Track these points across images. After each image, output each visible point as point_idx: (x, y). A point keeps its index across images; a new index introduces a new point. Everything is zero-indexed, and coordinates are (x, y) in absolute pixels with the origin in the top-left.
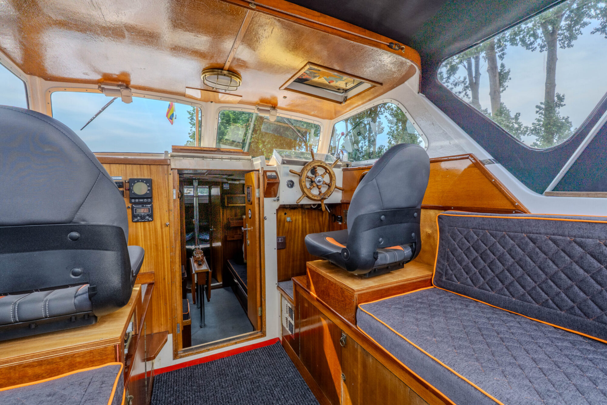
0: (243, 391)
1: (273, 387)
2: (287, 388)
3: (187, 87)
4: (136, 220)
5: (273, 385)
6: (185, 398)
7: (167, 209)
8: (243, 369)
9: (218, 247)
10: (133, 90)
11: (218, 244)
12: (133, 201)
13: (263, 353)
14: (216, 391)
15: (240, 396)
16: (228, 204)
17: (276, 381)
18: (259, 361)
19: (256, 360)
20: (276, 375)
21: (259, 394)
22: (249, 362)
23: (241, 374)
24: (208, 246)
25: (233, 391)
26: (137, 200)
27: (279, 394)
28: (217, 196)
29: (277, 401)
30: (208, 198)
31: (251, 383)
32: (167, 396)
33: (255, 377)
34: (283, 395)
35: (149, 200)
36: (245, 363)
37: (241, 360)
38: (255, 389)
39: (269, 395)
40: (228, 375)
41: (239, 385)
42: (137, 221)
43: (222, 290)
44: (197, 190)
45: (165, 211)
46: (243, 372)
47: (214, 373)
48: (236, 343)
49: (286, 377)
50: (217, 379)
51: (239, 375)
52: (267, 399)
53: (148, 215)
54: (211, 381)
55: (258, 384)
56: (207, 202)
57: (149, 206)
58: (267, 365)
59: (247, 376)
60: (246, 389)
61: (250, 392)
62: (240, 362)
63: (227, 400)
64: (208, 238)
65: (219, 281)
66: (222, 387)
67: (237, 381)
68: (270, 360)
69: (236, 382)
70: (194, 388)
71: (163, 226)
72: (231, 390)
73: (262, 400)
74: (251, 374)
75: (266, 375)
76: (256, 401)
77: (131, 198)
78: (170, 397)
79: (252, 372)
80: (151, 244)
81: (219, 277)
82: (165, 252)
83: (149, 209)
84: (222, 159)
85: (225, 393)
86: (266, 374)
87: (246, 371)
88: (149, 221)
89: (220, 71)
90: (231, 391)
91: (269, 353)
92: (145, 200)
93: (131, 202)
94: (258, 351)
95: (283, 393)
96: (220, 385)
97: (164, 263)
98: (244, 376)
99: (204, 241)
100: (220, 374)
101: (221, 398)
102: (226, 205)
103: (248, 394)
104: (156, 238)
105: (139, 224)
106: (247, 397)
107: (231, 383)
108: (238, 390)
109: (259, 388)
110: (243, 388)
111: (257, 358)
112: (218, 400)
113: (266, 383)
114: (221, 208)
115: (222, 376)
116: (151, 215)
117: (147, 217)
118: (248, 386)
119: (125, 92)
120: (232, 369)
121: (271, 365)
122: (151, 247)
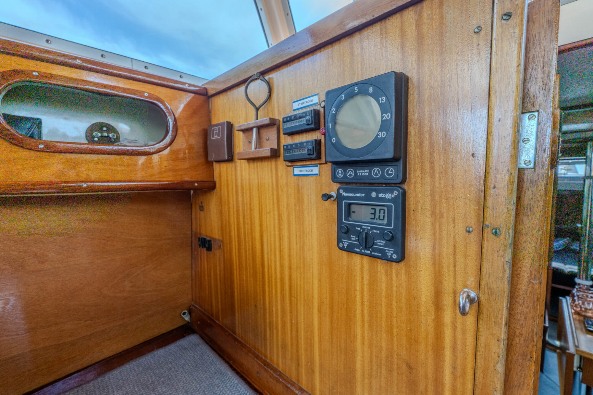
4: (347, 242)
7: (473, 222)
35: (391, 171)
45: (460, 230)
57: (388, 196)
83: (390, 208)
92: (376, 172)
93: (336, 180)
117: (381, 243)
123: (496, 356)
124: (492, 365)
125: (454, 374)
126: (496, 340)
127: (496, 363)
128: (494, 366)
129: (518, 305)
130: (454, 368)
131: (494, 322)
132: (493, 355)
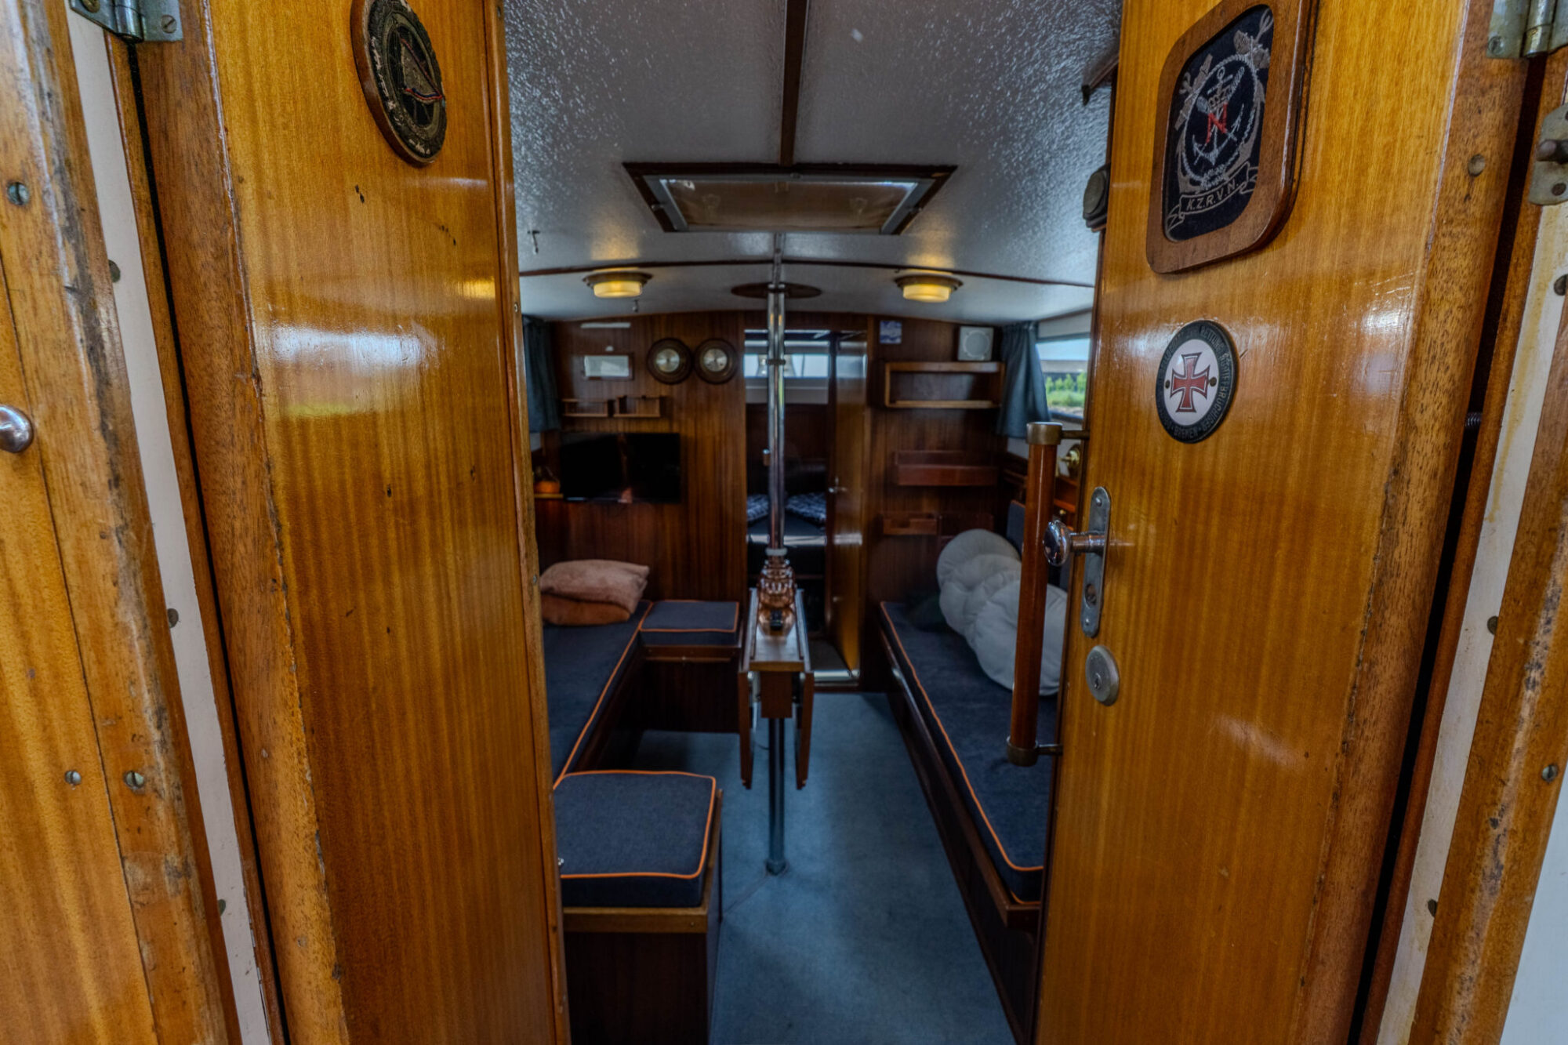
9: (851, 547)
11: (853, 538)
16: (892, 401)
24: (821, 541)
28: (858, 381)
30: (826, 388)
43: (855, 700)
56: (824, 400)
64: (823, 516)
65: (850, 664)
81: (851, 650)
99: (809, 524)
102: (887, 402)
114: (867, 414)
123: (109, 584)
124: (106, 616)
125: (35, 692)
126: (97, 536)
127: (113, 604)
128: (113, 616)
129: (224, 451)
130: (32, 674)
131: (82, 484)
132: (101, 585)
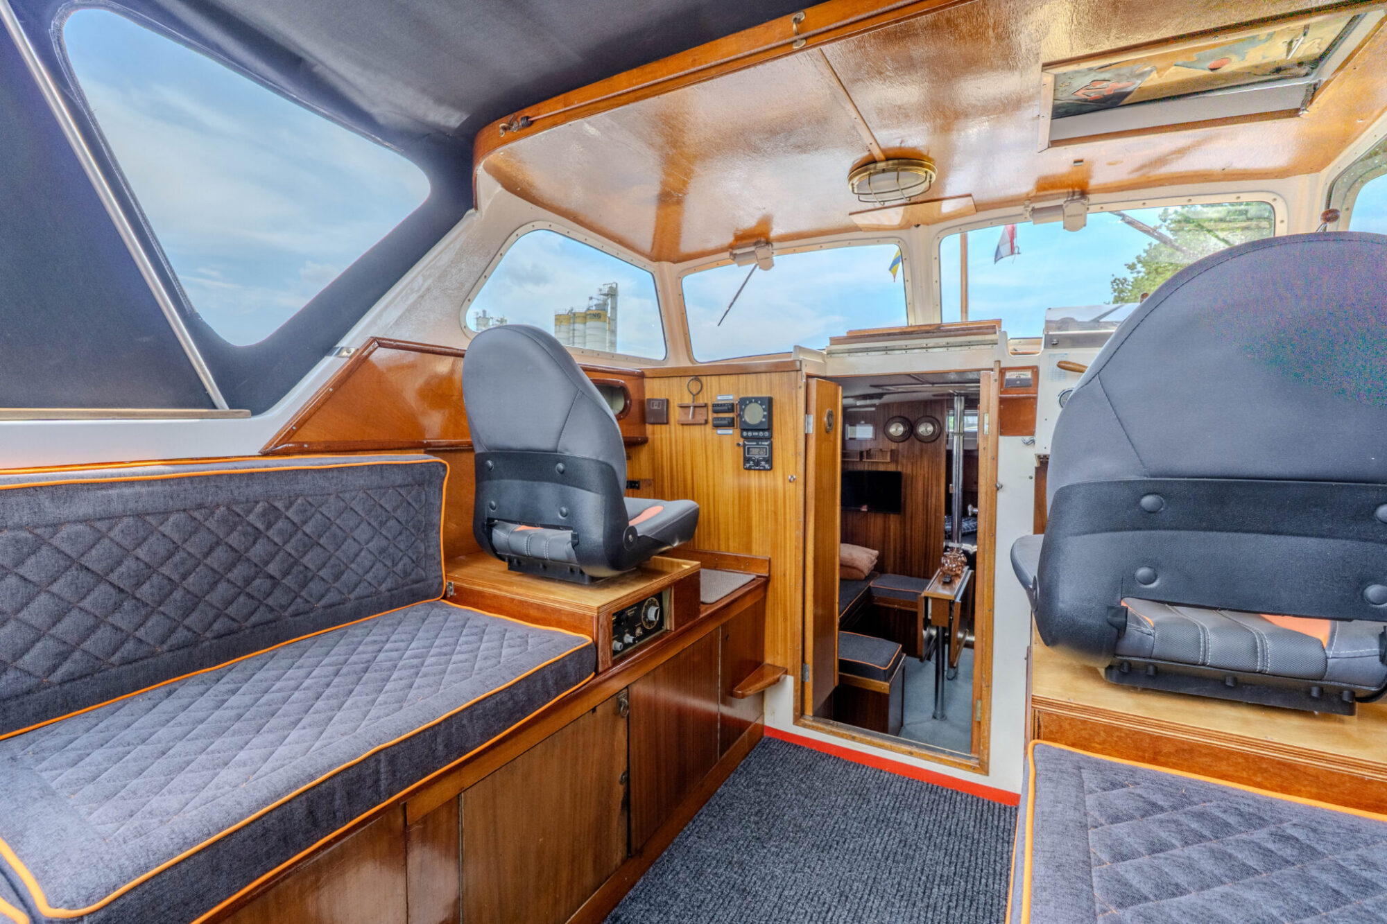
0: (874, 844)
1: (937, 880)
2: (967, 903)
3: (851, 214)
4: (748, 465)
5: (942, 876)
6: (781, 791)
7: (793, 451)
8: (904, 810)
10: (776, 245)
12: (745, 434)
13: (969, 807)
14: (830, 813)
15: (863, 849)
17: (955, 874)
18: (948, 817)
19: (943, 811)
20: (963, 863)
21: (900, 870)
22: (925, 806)
23: (894, 815)
25: (858, 832)
26: (750, 434)
27: (940, 899)
29: (928, 907)
31: (900, 841)
32: (761, 772)
33: (916, 837)
34: (949, 908)
35: (767, 434)
36: (915, 802)
37: (913, 792)
38: (899, 857)
39: (919, 885)
40: (869, 801)
41: (876, 830)
42: (749, 469)
44: (961, 420)
45: (790, 455)
46: (900, 815)
47: (848, 784)
48: (911, 754)
49: (983, 881)
50: (846, 796)
51: (888, 815)
52: (908, 889)
53: (764, 459)
54: (835, 793)
55: (911, 853)
57: (766, 443)
58: (959, 834)
59: (902, 826)
60: (883, 845)
61: (886, 854)
62: (907, 794)
63: (837, 838)
66: (845, 814)
67: (877, 821)
68: (971, 829)
69: (874, 822)
70: (803, 786)
71: (787, 481)
72: (857, 828)
73: (899, 884)
74: (913, 827)
75: (940, 849)
76: (884, 876)
77: (743, 430)
78: (763, 775)
79: (916, 826)
80: (767, 510)
82: (788, 527)
83: (766, 449)
84: (927, 348)
85: (843, 827)
86: (944, 847)
87: (906, 816)
88: (765, 469)
89: (872, 166)
90: (854, 830)
91: (982, 815)
92: (761, 434)
93: (742, 436)
94: (959, 798)
95: (953, 904)
96: (843, 808)
97: (785, 547)
98: (895, 822)
100: (856, 792)
101: (830, 828)
103: (879, 855)
104: (776, 502)
105: (752, 472)
106: (875, 859)
107: (864, 818)
108: (867, 836)
109: (909, 861)
110: (878, 840)
111: (947, 809)
112: (824, 828)
113: (928, 862)
115: (857, 797)
116: (769, 461)
117: (763, 463)
118: (891, 842)
119: (762, 252)
120: (883, 798)
121: (967, 838)
122: (767, 514)
